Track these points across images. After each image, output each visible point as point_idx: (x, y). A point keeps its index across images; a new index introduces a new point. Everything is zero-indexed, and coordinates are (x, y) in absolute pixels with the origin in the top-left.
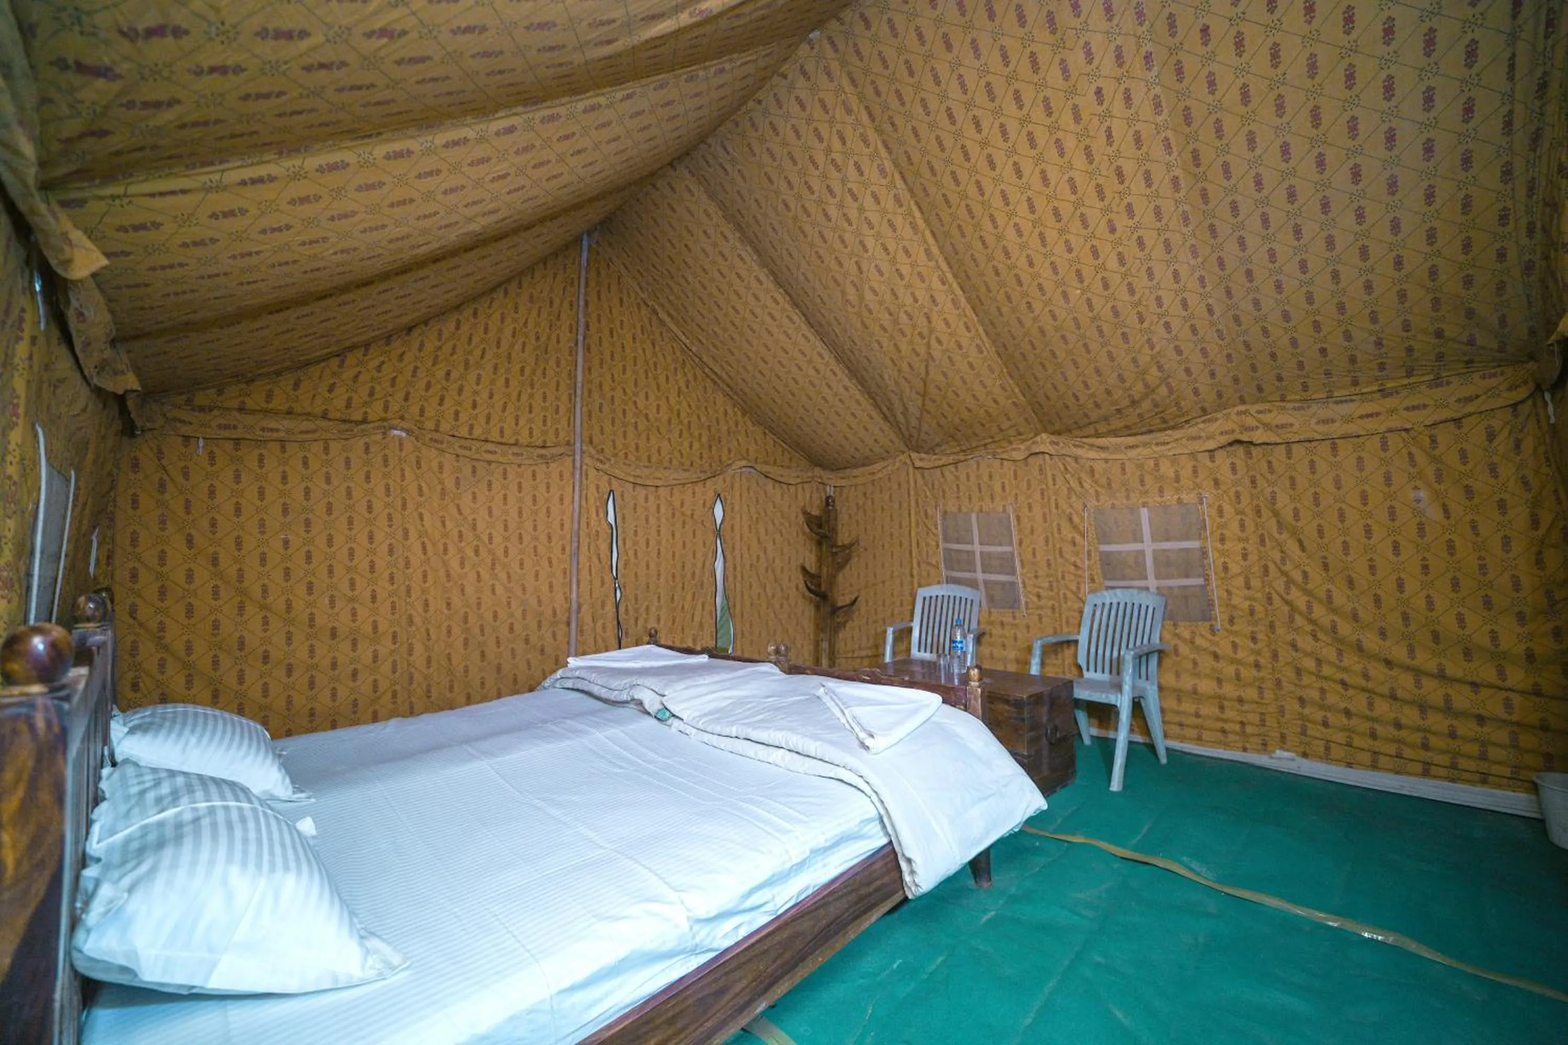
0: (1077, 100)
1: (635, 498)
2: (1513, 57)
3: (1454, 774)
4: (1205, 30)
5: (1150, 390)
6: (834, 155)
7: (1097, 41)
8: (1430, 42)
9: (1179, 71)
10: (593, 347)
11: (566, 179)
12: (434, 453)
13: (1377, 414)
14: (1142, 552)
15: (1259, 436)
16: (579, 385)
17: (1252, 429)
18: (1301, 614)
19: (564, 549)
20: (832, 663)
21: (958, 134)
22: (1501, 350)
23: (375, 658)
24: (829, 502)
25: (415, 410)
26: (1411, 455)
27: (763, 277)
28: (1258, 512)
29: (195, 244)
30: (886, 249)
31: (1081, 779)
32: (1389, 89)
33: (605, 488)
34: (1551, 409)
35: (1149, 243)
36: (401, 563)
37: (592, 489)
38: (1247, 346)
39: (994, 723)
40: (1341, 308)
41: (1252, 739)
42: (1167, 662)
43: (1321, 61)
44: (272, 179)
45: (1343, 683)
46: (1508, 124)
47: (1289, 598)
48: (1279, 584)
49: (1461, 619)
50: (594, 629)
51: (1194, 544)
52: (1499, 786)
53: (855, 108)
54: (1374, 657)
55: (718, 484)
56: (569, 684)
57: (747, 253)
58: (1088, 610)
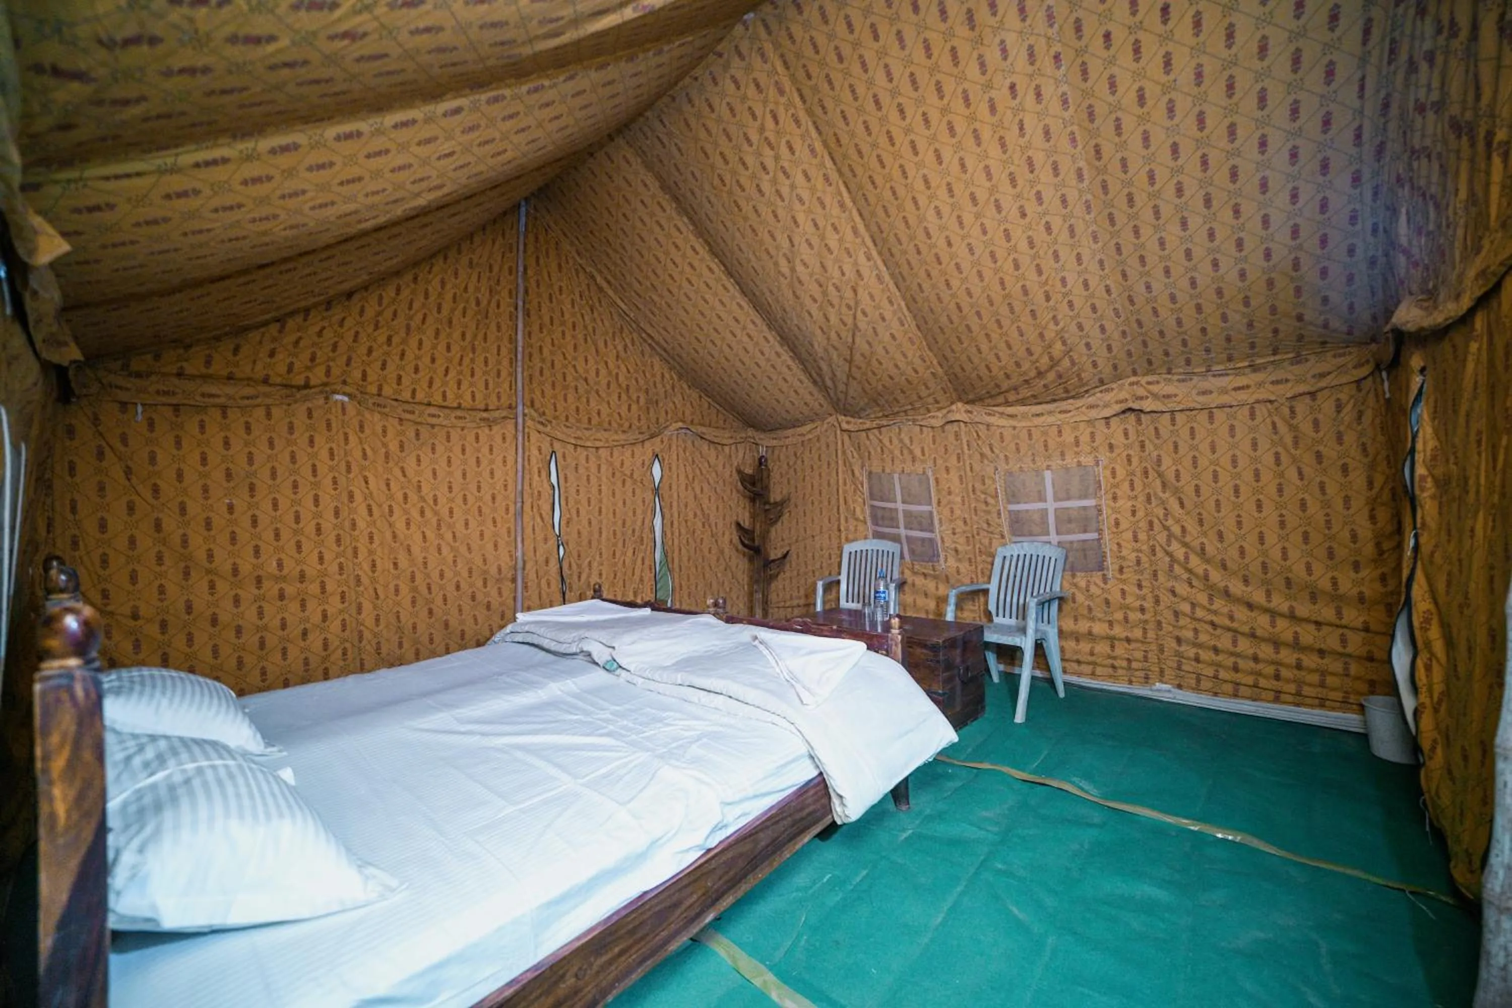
0: (994, 94)
1: (576, 458)
2: (1363, 79)
3: (1299, 699)
4: (1107, 36)
5: (1054, 363)
6: (767, 134)
7: (1011, 39)
8: (1296, 61)
9: (1085, 72)
10: (532, 312)
11: (509, 155)
12: (377, 417)
13: (1248, 387)
14: (1046, 511)
15: (1148, 405)
16: (520, 349)
17: (1141, 398)
18: (1179, 563)
19: (507, 510)
20: (765, 613)
21: (883, 120)
22: (1350, 333)
23: (325, 617)
24: (761, 462)
25: (357, 374)
26: (1274, 424)
27: (698, 247)
28: (1146, 473)
29: (148, 223)
30: (816, 225)
31: (990, 712)
32: (1262, 100)
33: (546, 448)
34: (1386, 384)
35: (1055, 228)
36: (347, 524)
37: (535, 452)
38: (1140, 323)
39: (912, 665)
40: (1219, 292)
41: (1138, 673)
42: (1066, 608)
43: (1207, 70)
44: (225, 161)
45: (1213, 624)
46: (1358, 136)
47: (1170, 549)
48: (1162, 538)
49: (1309, 569)
50: (539, 585)
51: (1090, 503)
52: (1333, 709)
53: (787, 89)
54: (1238, 600)
55: (655, 445)
56: (519, 638)
57: (683, 222)
58: (998, 562)
